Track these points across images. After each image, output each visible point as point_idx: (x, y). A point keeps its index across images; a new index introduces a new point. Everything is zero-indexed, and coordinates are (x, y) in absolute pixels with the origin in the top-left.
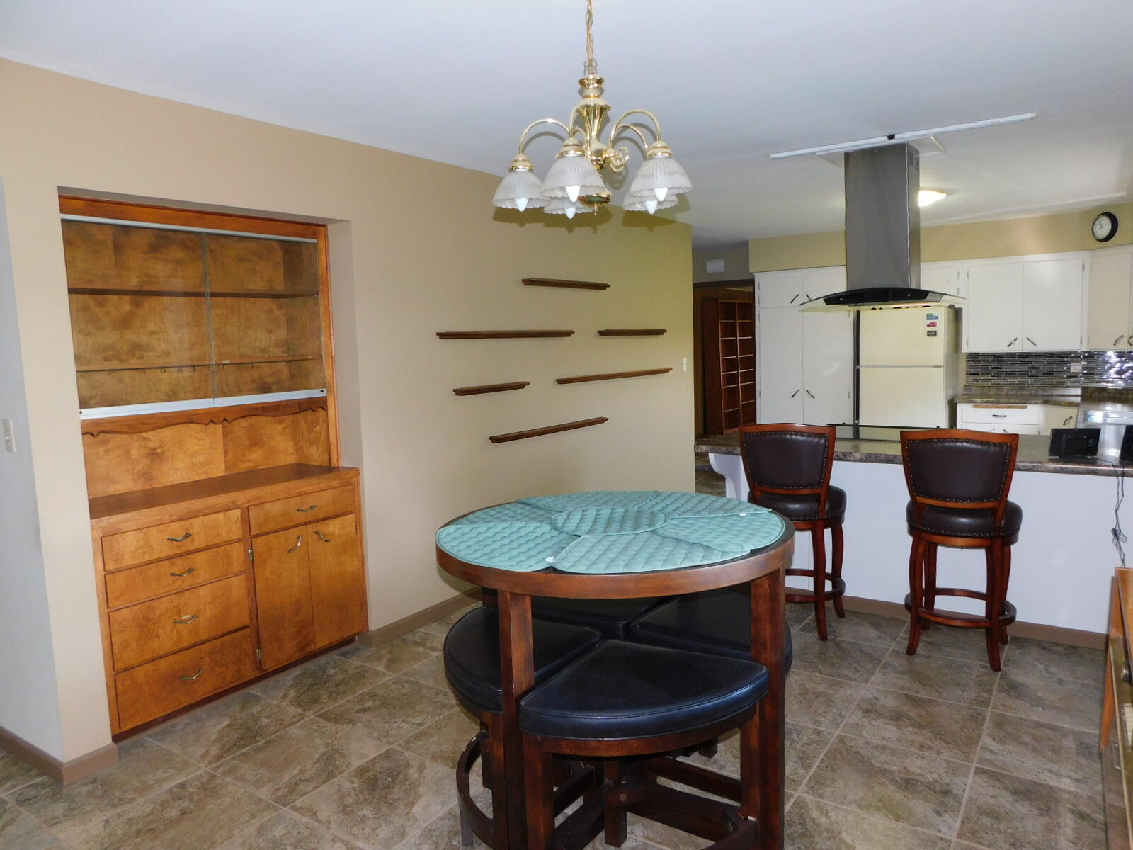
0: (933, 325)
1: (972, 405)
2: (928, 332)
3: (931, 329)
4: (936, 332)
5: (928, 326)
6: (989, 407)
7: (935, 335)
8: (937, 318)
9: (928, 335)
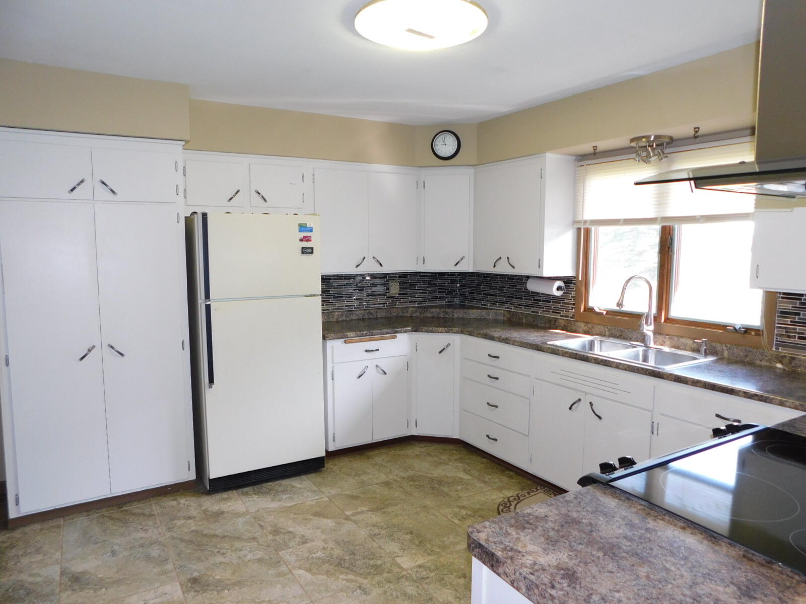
0: (307, 239)
1: (343, 340)
2: (303, 248)
3: (305, 244)
4: (312, 249)
5: (302, 240)
6: (361, 341)
7: (312, 253)
8: (311, 231)
9: (303, 253)
